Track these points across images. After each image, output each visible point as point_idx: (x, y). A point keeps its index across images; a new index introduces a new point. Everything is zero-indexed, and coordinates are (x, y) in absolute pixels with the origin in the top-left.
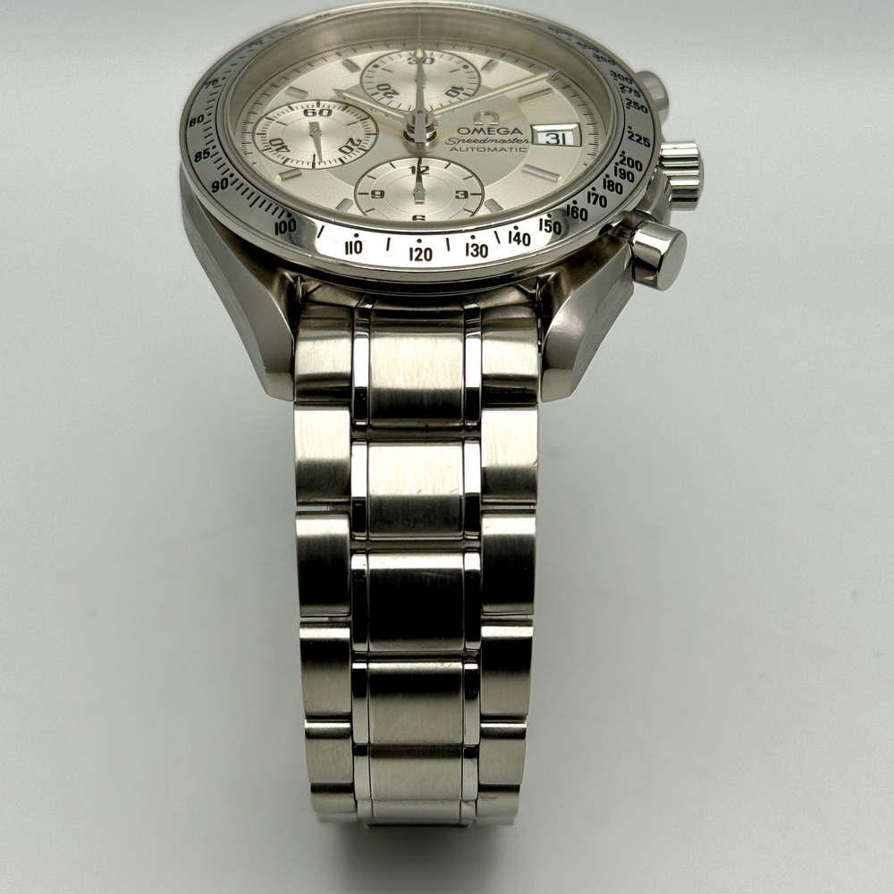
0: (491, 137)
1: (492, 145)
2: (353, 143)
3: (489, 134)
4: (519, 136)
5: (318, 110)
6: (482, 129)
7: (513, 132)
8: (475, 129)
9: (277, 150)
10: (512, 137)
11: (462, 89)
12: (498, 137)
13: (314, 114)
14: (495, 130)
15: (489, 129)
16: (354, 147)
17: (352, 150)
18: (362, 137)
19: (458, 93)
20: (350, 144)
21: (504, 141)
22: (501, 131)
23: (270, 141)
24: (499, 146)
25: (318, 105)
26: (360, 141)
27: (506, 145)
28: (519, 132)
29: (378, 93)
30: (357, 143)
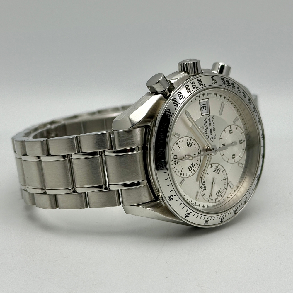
0: (209, 128)
1: (212, 127)
3: (207, 129)
5: (203, 186)
6: (206, 131)
7: (206, 121)
8: (206, 133)
9: (221, 192)
10: (208, 121)
11: (188, 142)
12: (208, 126)
13: (205, 187)
14: (205, 127)
15: (205, 129)
16: (217, 169)
17: (218, 170)
18: (213, 168)
19: (190, 143)
20: (216, 171)
21: (210, 123)
22: (206, 125)
23: (217, 196)
24: (212, 124)
25: (202, 187)
27: (212, 122)
28: (206, 119)
29: (194, 170)
30: (215, 169)
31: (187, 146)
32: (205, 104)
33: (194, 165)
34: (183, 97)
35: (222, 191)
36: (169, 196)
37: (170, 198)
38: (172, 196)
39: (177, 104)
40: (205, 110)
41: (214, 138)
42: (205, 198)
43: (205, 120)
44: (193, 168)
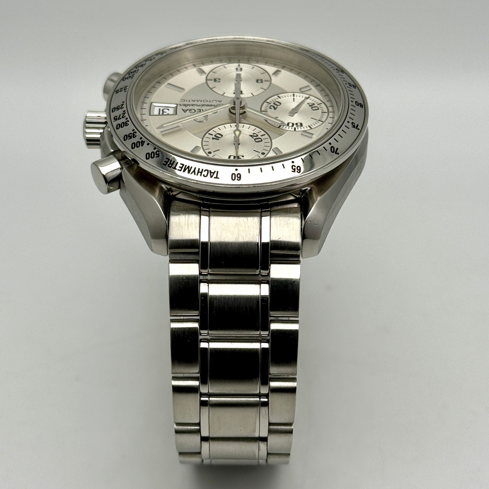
0: (199, 108)
1: (199, 103)
2: (274, 107)
3: (200, 110)
4: (185, 108)
5: (295, 126)
7: (187, 110)
9: (314, 104)
10: (188, 107)
11: (213, 138)
12: (196, 108)
13: (297, 124)
14: (196, 112)
16: (272, 104)
17: (274, 103)
18: (269, 110)
19: (215, 136)
20: (276, 106)
21: (193, 105)
22: (193, 111)
23: (318, 109)
24: (195, 103)
25: (295, 129)
26: (270, 108)
27: (192, 103)
28: (183, 110)
29: (262, 136)
30: (272, 107)
31: (218, 140)
32: (160, 109)
33: (254, 134)
34: (132, 132)
35: (313, 102)
36: (292, 171)
37: (296, 170)
38: (294, 168)
39: (141, 141)
40: (168, 110)
41: (219, 103)
42: (316, 125)
43: (185, 111)
44: (259, 136)
